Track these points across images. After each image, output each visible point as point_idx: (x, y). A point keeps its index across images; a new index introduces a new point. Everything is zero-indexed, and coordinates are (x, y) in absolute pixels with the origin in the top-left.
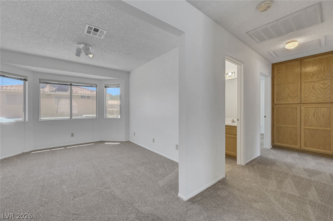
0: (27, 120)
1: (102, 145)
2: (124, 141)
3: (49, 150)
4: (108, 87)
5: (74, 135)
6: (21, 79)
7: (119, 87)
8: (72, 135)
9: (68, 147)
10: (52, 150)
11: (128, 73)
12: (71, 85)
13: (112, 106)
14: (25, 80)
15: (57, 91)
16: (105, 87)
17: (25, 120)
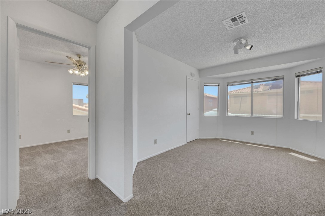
0: (219, 115)
5: (254, 133)
6: (216, 86)
7: (320, 72)
8: (252, 133)
9: (245, 144)
12: (252, 83)
14: (218, 85)
15: (270, 89)
16: (297, 77)
17: (218, 115)
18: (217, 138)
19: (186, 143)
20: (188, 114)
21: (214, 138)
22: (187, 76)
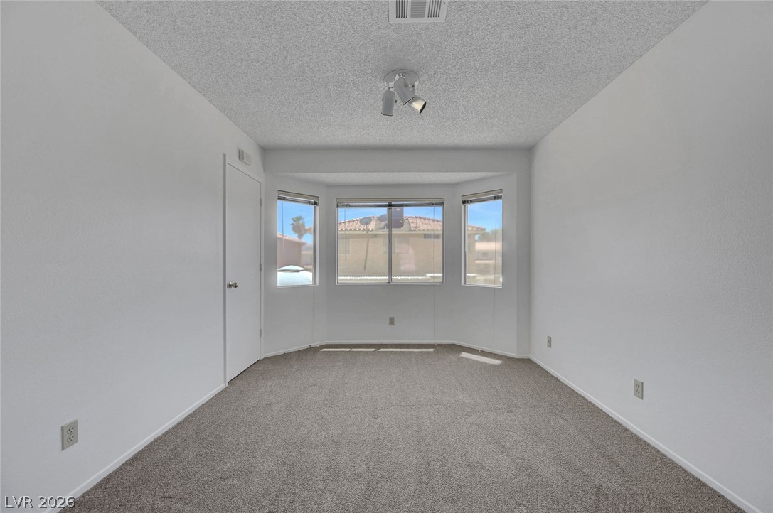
0: (317, 283)
1: (453, 357)
2: (515, 355)
3: (348, 350)
4: (471, 201)
5: (395, 322)
6: (309, 203)
7: (499, 197)
8: (392, 321)
9: (381, 350)
10: (353, 350)
11: (528, 152)
12: (390, 205)
13: (485, 254)
14: (315, 203)
16: (464, 202)
17: (315, 284)
18: (313, 345)
19: (223, 386)
20: (230, 286)
21: (306, 346)
22: (224, 155)
